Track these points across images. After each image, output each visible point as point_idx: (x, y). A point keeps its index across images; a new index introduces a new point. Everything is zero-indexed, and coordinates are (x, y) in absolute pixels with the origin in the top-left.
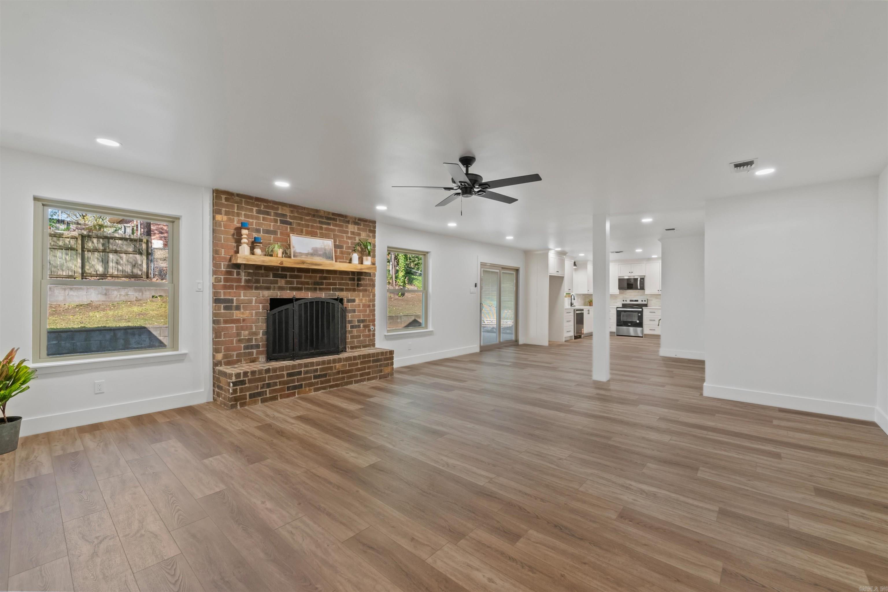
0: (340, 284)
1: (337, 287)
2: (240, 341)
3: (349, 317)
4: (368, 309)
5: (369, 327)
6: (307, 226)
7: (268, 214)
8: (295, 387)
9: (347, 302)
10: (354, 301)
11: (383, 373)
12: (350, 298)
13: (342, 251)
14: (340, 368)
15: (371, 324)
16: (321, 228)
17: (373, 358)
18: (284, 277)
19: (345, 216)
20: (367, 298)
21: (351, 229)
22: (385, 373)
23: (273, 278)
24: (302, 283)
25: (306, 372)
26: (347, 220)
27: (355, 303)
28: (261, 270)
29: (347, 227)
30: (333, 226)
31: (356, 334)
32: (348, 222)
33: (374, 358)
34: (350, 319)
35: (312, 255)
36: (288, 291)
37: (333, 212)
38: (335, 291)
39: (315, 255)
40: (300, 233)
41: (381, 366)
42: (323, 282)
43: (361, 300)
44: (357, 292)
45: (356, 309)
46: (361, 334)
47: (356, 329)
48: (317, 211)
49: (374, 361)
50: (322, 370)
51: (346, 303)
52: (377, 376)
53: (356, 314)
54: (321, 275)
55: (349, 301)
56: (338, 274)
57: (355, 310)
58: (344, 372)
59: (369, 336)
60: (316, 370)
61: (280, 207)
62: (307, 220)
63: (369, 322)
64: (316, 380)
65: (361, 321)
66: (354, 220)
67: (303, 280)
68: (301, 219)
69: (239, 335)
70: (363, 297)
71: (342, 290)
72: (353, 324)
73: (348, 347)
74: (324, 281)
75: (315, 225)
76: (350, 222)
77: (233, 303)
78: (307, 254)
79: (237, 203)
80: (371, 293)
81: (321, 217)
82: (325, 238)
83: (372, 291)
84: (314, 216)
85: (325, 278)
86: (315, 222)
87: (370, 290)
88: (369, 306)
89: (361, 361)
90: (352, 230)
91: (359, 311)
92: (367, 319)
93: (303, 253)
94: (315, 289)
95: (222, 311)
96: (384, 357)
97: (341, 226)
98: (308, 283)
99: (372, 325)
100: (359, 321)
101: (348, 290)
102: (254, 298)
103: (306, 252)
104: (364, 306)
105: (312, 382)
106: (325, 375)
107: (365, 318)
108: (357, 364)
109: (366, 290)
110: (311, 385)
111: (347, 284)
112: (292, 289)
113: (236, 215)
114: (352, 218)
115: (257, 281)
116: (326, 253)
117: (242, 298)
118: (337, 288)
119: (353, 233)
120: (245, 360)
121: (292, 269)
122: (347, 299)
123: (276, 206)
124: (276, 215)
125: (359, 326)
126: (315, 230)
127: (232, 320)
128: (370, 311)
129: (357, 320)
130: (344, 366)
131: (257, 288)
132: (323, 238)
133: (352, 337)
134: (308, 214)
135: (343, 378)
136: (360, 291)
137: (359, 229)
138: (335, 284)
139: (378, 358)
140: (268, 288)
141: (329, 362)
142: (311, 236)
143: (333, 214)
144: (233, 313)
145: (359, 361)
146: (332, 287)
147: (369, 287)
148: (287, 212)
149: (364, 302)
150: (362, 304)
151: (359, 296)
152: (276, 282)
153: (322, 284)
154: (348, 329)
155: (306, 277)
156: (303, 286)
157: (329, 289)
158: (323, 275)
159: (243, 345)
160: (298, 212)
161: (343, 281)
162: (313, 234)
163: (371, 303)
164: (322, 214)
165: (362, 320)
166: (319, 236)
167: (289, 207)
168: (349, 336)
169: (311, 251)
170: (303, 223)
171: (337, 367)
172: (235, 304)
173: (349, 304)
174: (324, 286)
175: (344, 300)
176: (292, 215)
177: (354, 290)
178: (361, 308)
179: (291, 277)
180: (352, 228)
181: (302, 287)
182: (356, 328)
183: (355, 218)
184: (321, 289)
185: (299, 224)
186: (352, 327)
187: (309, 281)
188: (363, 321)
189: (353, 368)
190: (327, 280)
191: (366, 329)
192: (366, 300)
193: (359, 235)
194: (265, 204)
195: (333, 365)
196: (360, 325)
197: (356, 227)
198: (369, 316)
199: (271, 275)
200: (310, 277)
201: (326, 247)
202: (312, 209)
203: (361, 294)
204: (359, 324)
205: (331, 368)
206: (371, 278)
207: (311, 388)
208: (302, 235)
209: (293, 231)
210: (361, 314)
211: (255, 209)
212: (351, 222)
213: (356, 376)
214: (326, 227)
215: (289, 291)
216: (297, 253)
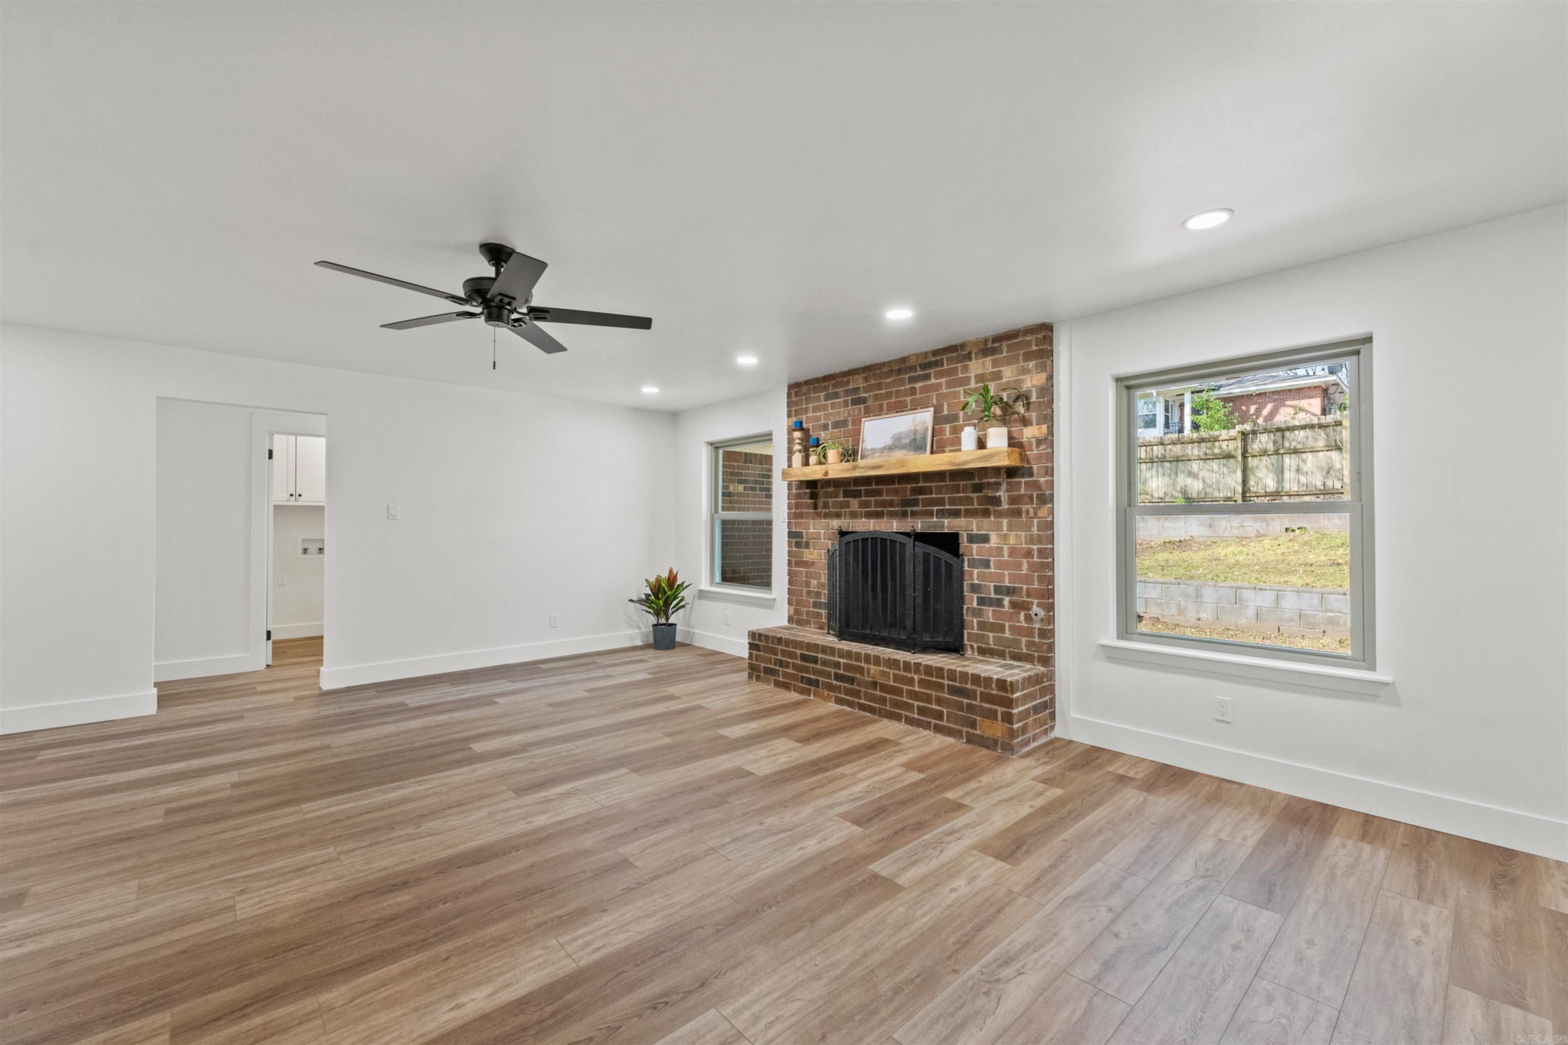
0: (952, 501)
1: (947, 507)
2: (809, 593)
3: (974, 575)
4: (1025, 560)
5: (1029, 609)
6: (888, 395)
7: (836, 396)
8: (810, 682)
9: (968, 541)
10: (985, 539)
11: (978, 732)
12: (975, 532)
13: (955, 427)
14: (877, 677)
15: (1036, 601)
16: (913, 391)
17: (951, 683)
18: (857, 494)
19: (963, 346)
20: (1024, 533)
21: (977, 369)
22: (985, 735)
23: (844, 497)
24: (883, 504)
25: (825, 663)
26: (966, 352)
27: (987, 546)
28: (830, 486)
29: (966, 368)
30: (936, 378)
31: (991, 621)
32: (968, 357)
33: (954, 684)
34: (976, 582)
35: (890, 448)
36: (864, 520)
37: (935, 348)
38: (941, 517)
39: (896, 447)
40: (878, 412)
41: (971, 708)
42: (918, 500)
43: (1005, 537)
44: (995, 516)
45: (992, 559)
46: (1007, 624)
47: (991, 609)
48: (904, 360)
49: (953, 690)
50: (847, 667)
51: (966, 544)
52: (960, 732)
53: (993, 570)
54: (914, 485)
55: (972, 539)
56: (948, 479)
57: (988, 561)
58: (885, 688)
59: (1029, 632)
60: (837, 665)
61: (851, 377)
62: (889, 385)
63: (1029, 594)
64: (838, 683)
65: (1005, 590)
66: (982, 346)
67: (885, 498)
68: (879, 386)
69: (808, 584)
70: (1010, 528)
71: (956, 514)
72: (983, 595)
73: (972, 647)
74: (920, 497)
75: (903, 388)
76: (973, 356)
77: (803, 538)
78: (882, 450)
79: (804, 394)
80: (1035, 521)
81: (913, 368)
82: (921, 408)
83: (1035, 513)
84: (899, 372)
85: (921, 491)
86: (902, 382)
87: (1031, 510)
88: (1029, 554)
89: (921, 679)
90: (979, 372)
91: (1000, 565)
92: (1022, 588)
93: (877, 449)
94: (904, 515)
95: (794, 549)
96: (982, 689)
97: (953, 371)
98: (891, 504)
99: (1039, 605)
100: (998, 590)
101: (970, 513)
102: (822, 531)
103: (882, 446)
104: (1013, 552)
105: (832, 683)
106: (851, 680)
107: (1015, 583)
108: (911, 681)
109: (1018, 513)
110: (831, 688)
111: (969, 501)
112: (869, 515)
113: (804, 412)
114: (976, 343)
115: (826, 505)
116: (915, 440)
117: (812, 530)
118: (947, 510)
119: (980, 378)
120: (814, 623)
121: (867, 480)
122: (967, 534)
123: (845, 379)
124: (847, 393)
125: (999, 603)
126: (902, 399)
127: (802, 561)
128: (1029, 568)
129: (994, 586)
130: (883, 674)
131: (826, 516)
132: (917, 409)
133: (982, 626)
134: (890, 373)
135: (883, 701)
136: (999, 514)
137: (995, 363)
138: (941, 502)
139: (964, 685)
140: (838, 516)
141: (858, 657)
142: (897, 412)
143: (936, 353)
144: (803, 553)
145: (916, 677)
146: (935, 508)
147: (1027, 504)
148: (858, 382)
149: (1011, 543)
150: (1009, 548)
151: (999, 527)
152: (847, 505)
153: (915, 503)
154: (972, 604)
155: (889, 492)
156: (885, 509)
157: (930, 514)
158: (919, 485)
159: (812, 600)
160: (875, 377)
161: (959, 492)
162: (899, 408)
163: (1035, 547)
164: (913, 362)
165: (1008, 587)
166: (909, 408)
167: (863, 373)
168: (973, 621)
169: (889, 441)
170: (883, 392)
171: (872, 671)
172: (805, 540)
173: (975, 546)
174: (920, 508)
175: (960, 538)
176: (866, 385)
177: (986, 513)
178: (1006, 558)
179: (869, 493)
180: (977, 367)
181: (883, 511)
182: (991, 605)
183: (986, 341)
184: (913, 514)
185: (876, 397)
186: (981, 601)
187: (893, 500)
188: (1010, 591)
189: (902, 686)
190: (925, 494)
191: (1019, 613)
192: (1018, 537)
193: (997, 376)
194: (833, 382)
195: (866, 666)
196: (1002, 600)
197: (988, 360)
198: (1028, 579)
199: (841, 495)
200: (896, 492)
201: (918, 428)
202: (896, 361)
203: (1005, 522)
204: (999, 597)
205: (861, 670)
206: (1034, 479)
207: (831, 693)
208: (880, 415)
209: (868, 413)
210: (1006, 572)
211: (822, 394)
212: (976, 353)
213: (909, 707)
214: (923, 386)
215: (865, 518)
216: (868, 450)
